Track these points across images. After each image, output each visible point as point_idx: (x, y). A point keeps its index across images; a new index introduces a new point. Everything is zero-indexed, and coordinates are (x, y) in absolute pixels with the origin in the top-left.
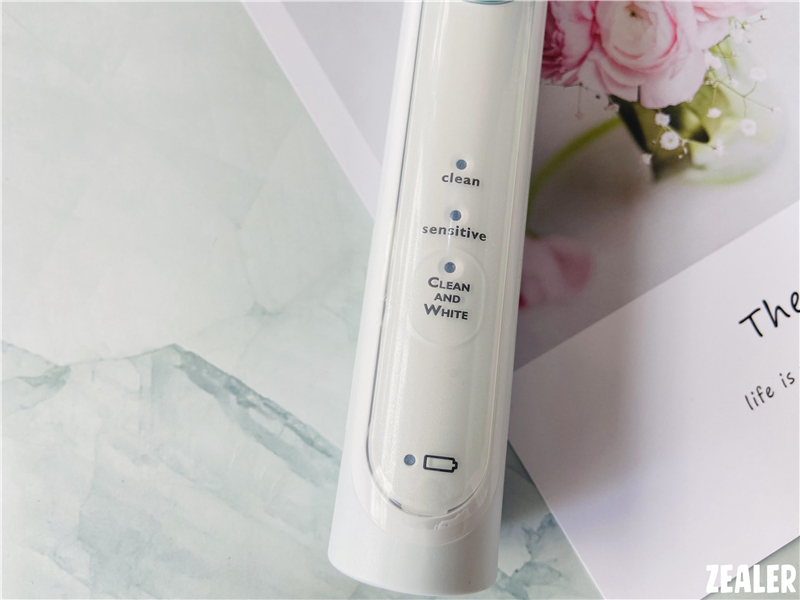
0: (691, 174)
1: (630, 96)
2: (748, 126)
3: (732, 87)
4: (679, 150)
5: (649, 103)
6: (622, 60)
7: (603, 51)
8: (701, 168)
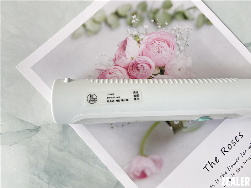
4: (179, 124)
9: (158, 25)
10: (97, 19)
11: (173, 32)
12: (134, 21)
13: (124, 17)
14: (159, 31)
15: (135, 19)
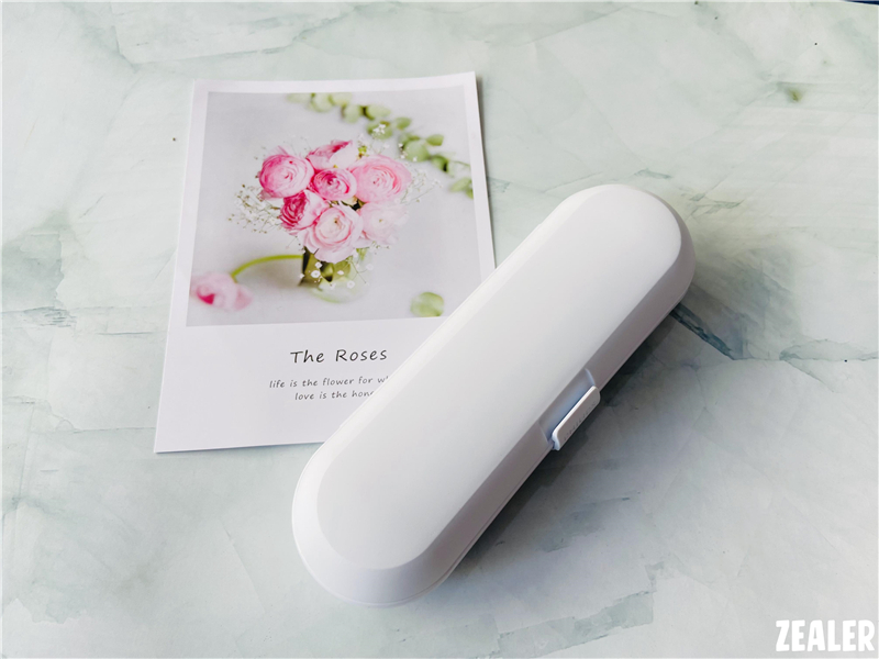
0: (315, 290)
1: (312, 250)
2: (350, 284)
3: (355, 267)
4: (316, 279)
5: (317, 257)
6: (319, 236)
7: (314, 229)
8: (320, 290)
9: (402, 154)
10: (335, 99)
11: (414, 174)
12: (377, 130)
13: (371, 119)
14: (397, 160)
15: (380, 129)
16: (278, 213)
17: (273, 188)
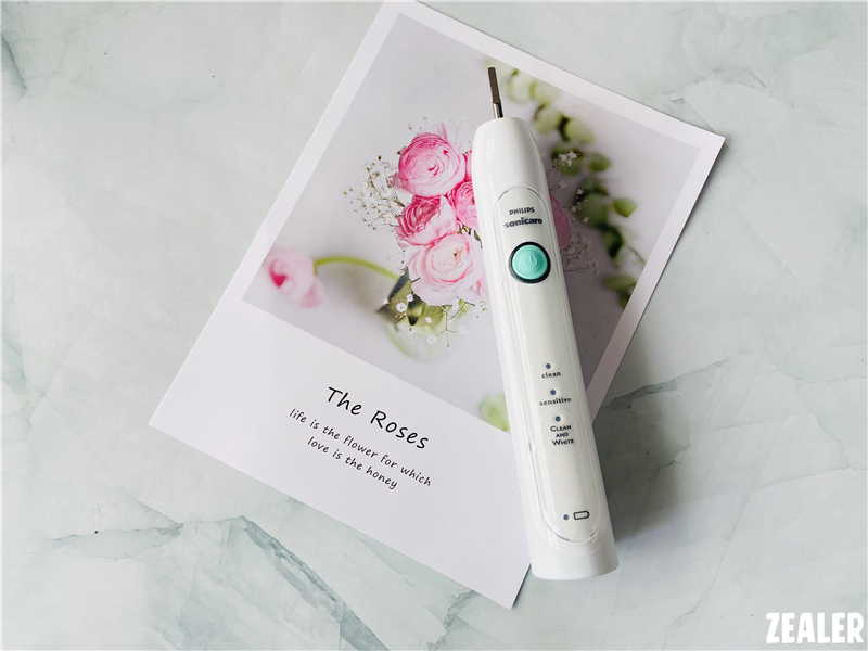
0: (391, 326)
1: (412, 277)
2: (432, 339)
3: (448, 321)
4: (399, 314)
5: (414, 287)
6: (428, 262)
7: (428, 251)
8: (397, 329)
9: (575, 204)
10: (539, 90)
11: (574, 239)
12: (563, 157)
13: (565, 138)
14: (565, 211)
15: (569, 158)
16: (400, 210)
17: (409, 177)
